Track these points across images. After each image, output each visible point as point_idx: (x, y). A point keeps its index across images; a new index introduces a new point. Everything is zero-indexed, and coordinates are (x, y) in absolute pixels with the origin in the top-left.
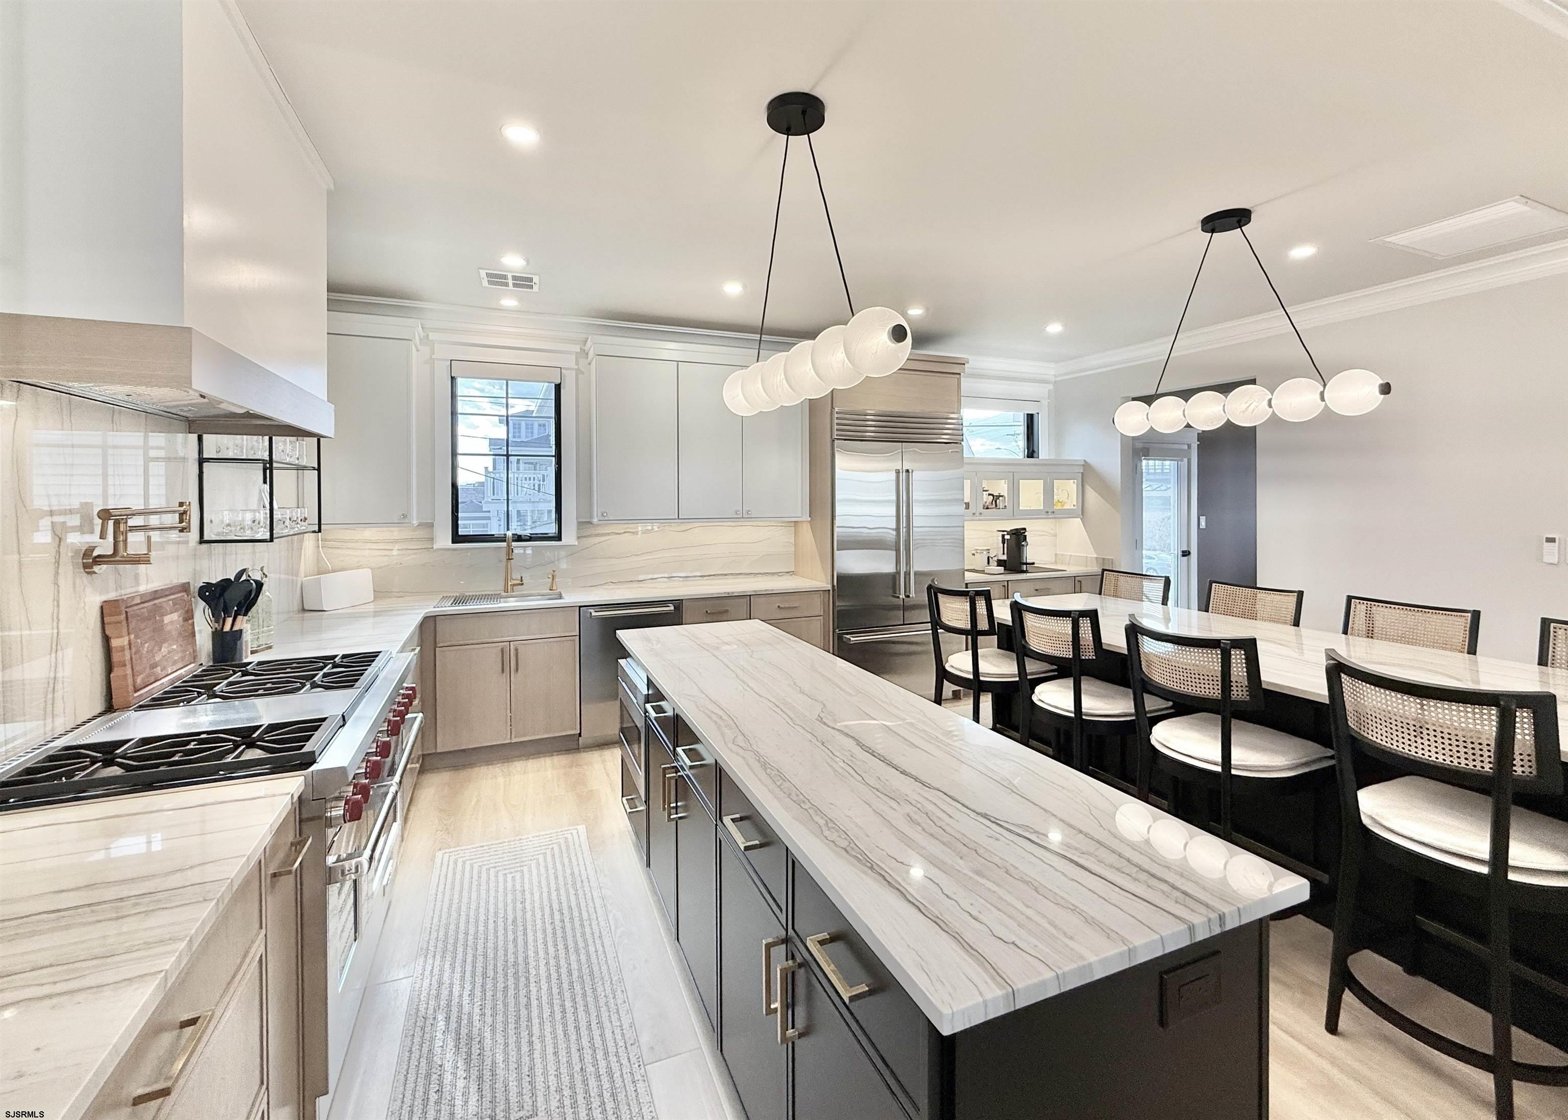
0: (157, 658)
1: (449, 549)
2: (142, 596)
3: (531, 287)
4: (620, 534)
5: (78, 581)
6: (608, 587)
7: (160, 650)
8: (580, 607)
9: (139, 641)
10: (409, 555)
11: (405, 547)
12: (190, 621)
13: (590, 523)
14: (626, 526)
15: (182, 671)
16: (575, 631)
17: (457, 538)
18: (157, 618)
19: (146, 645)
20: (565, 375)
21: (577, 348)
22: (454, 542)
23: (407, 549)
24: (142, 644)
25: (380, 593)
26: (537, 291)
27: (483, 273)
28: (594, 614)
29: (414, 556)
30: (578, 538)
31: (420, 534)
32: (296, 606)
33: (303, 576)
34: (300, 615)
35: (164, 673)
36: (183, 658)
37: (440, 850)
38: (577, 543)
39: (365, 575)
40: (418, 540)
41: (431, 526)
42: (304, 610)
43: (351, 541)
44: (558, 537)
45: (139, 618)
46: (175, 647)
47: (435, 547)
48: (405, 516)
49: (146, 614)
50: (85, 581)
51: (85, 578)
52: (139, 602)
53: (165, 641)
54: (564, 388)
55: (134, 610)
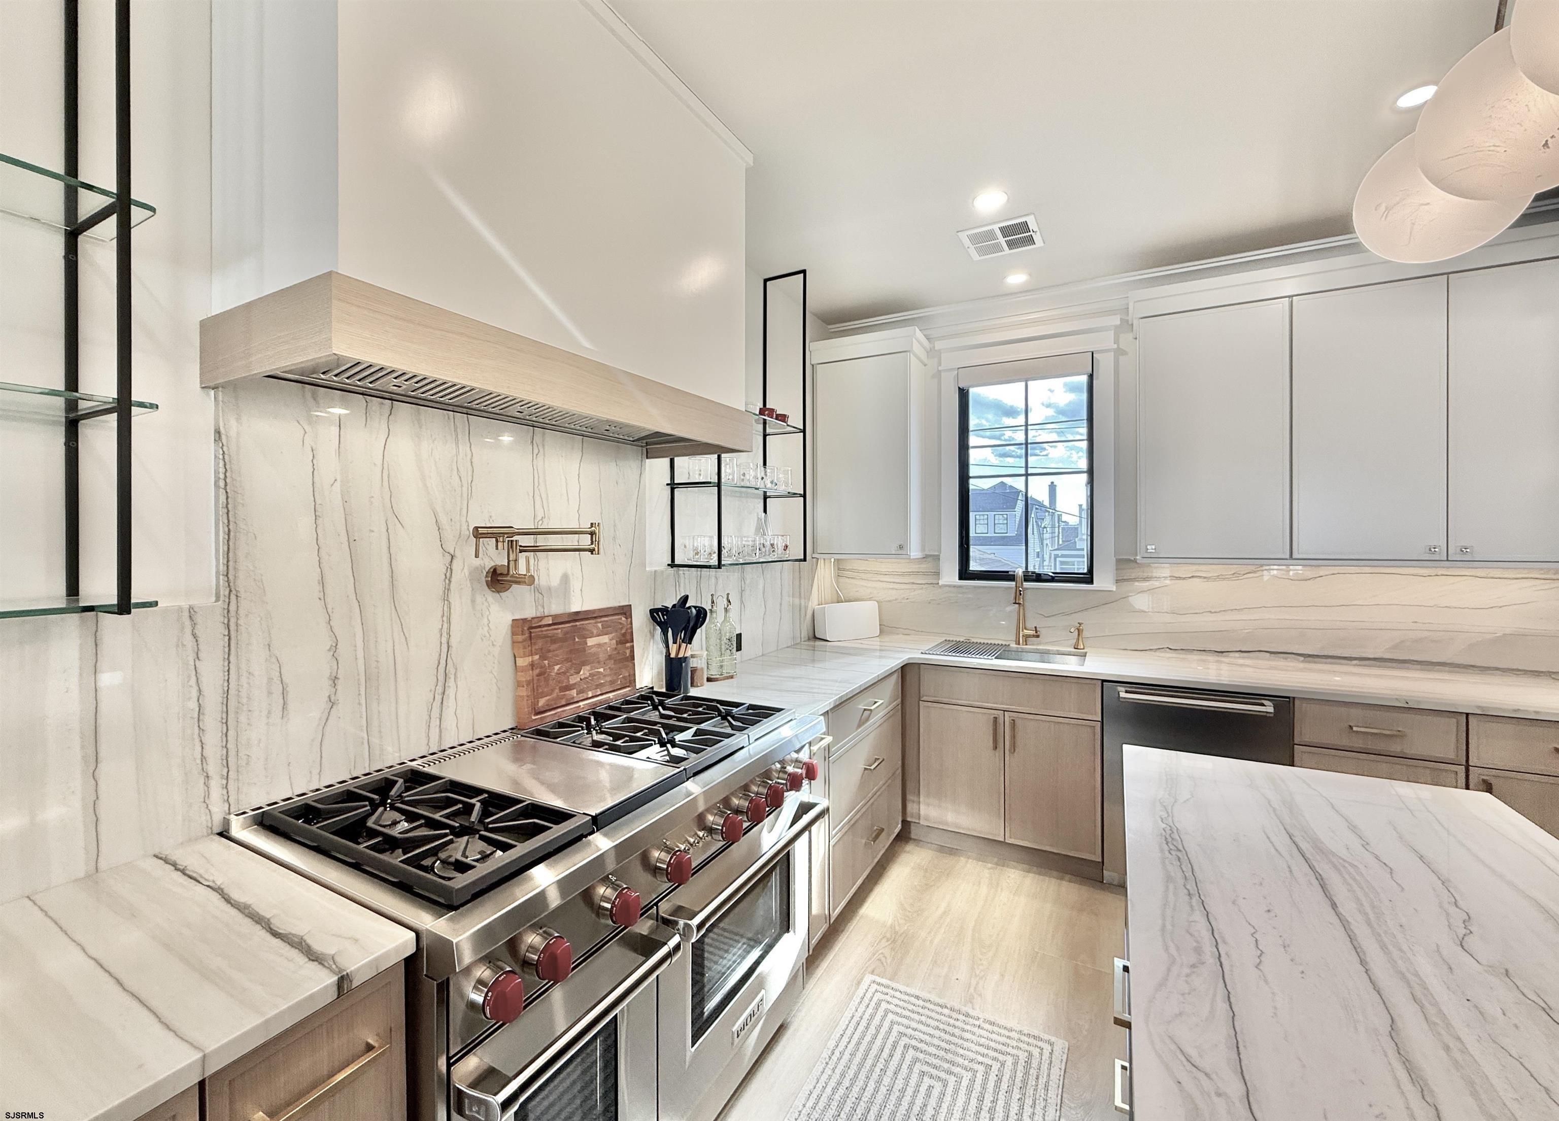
0: (574, 680)
1: (954, 586)
2: (555, 617)
3: (1030, 241)
4: (1184, 578)
5: (479, 599)
6: (1162, 655)
7: (579, 673)
8: (1103, 681)
9: (546, 662)
10: (915, 590)
11: (912, 581)
12: (628, 645)
13: (1135, 561)
14: (1195, 567)
15: (611, 695)
16: (1096, 714)
17: (965, 573)
18: (577, 640)
19: (557, 667)
20: (1098, 360)
21: (1116, 320)
22: (961, 578)
23: (913, 583)
24: (551, 666)
25: (884, 629)
26: (1042, 244)
27: (964, 236)
28: (1123, 695)
29: (920, 592)
30: (1117, 581)
31: (924, 567)
32: (805, 632)
33: (816, 602)
34: (812, 643)
35: (582, 696)
36: (612, 682)
37: (872, 972)
38: (1114, 589)
39: (870, 608)
40: (924, 574)
41: (937, 558)
42: (815, 638)
43: (865, 572)
44: (1088, 578)
45: (549, 639)
46: (601, 670)
47: (941, 583)
48: (901, 547)
49: (560, 636)
50: (490, 599)
51: (490, 596)
52: (551, 622)
53: (584, 664)
54: (1097, 378)
55: (542, 631)
